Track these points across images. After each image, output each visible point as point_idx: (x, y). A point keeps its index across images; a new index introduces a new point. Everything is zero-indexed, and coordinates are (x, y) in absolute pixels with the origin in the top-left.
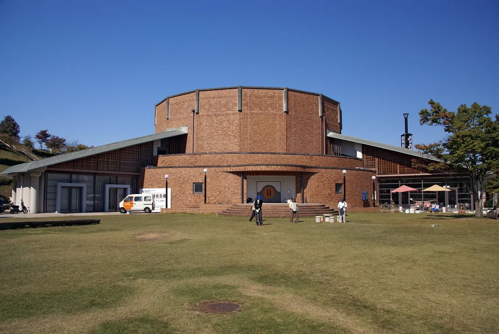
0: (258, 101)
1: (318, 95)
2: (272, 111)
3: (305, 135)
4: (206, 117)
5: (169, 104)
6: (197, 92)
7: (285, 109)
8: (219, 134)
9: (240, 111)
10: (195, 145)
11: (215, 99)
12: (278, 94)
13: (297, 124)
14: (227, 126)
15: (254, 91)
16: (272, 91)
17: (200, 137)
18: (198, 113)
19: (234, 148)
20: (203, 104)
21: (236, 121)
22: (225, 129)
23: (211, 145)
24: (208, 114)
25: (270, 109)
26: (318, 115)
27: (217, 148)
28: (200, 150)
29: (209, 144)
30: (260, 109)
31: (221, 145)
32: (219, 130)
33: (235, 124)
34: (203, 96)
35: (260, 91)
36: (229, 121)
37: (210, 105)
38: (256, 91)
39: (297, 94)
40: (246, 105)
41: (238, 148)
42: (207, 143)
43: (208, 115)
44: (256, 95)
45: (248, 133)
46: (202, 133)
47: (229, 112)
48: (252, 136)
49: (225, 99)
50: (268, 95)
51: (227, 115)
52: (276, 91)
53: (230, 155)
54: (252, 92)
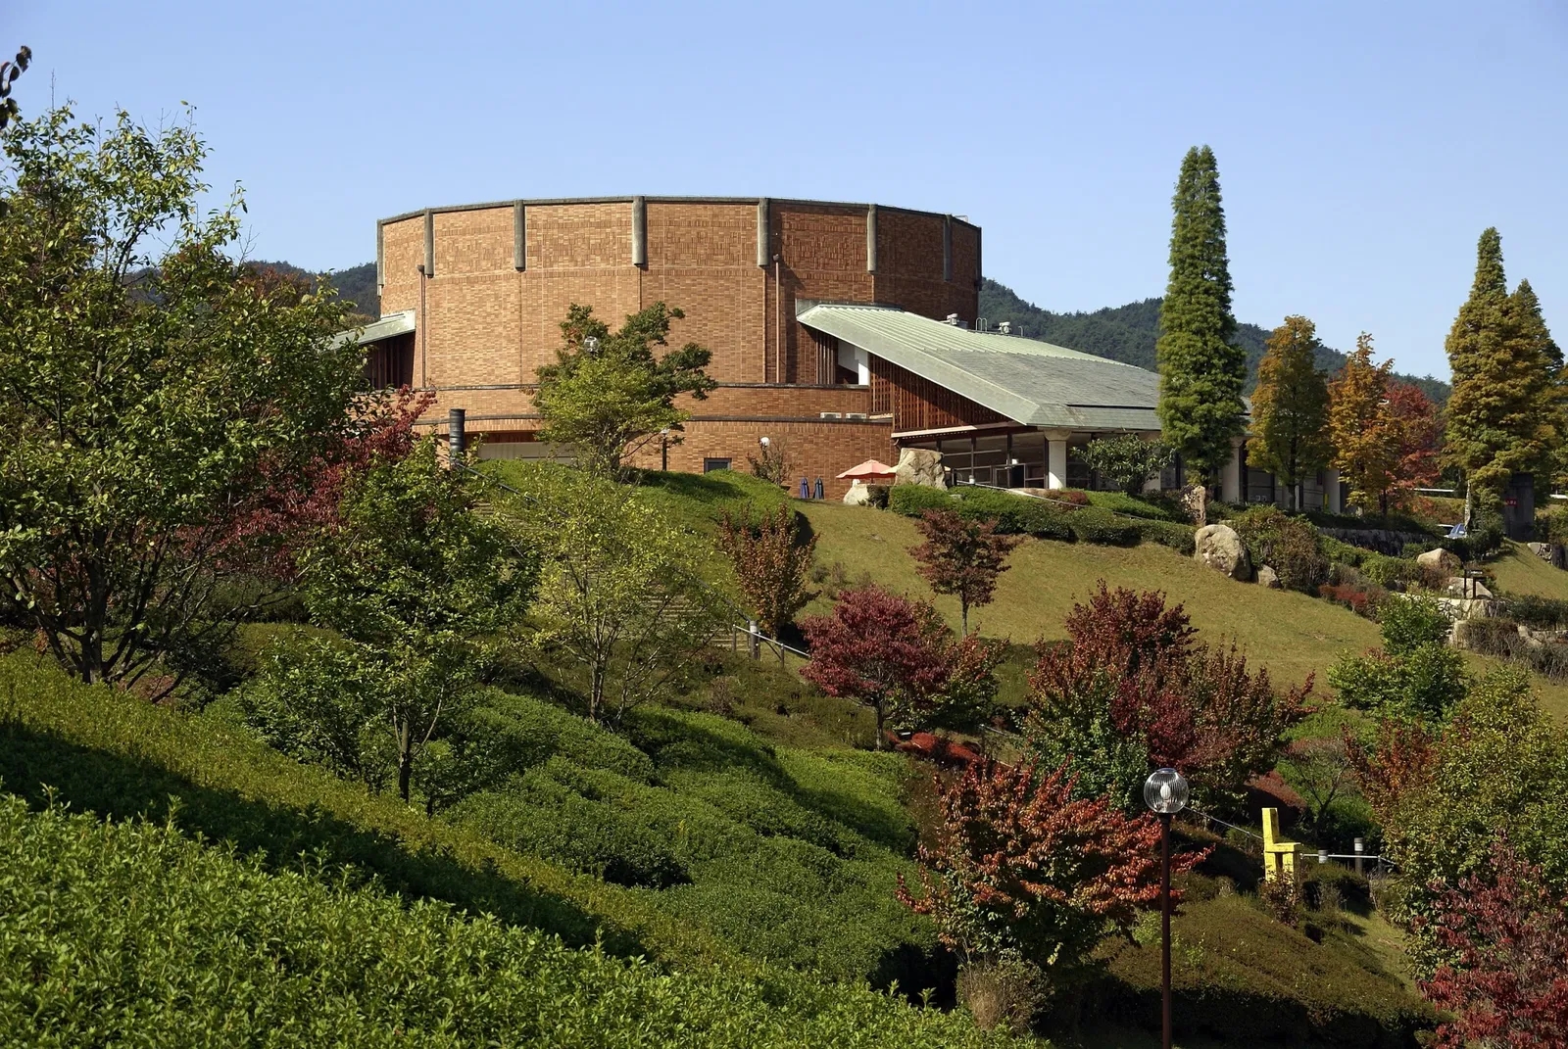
0: (566, 237)
1: (755, 202)
2: (603, 266)
3: (706, 325)
4: (448, 287)
5: (382, 242)
6: (427, 215)
7: (635, 258)
8: (477, 332)
9: (521, 269)
10: (428, 364)
11: (468, 237)
12: (618, 216)
13: (678, 294)
14: (492, 311)
15: (556, 211)
16: (603, 207)
17: (437, 342)
18: (431, 276)
19: (509, 370)
20: (440, 248)
21: (512, 298)
22: (488, 320)
23: (461, 364)
24: (452, 278)
25: (598, 258)
26: (755, 262)
27: (473, 370)
28: (438, 377)
29: (457, 360)
30: (571, 261)
31: (480, 362)
32: (477, 322)
33: (509, 306)
34: (441, 227)
35: (572, 209)
36: (497, 297)
37: (458, 253)
38: (561, 209)
39: (678, 207)
40: (536, 252)
41: (517, 369)
42: (453, 359)
43: (453, 281)
44: (561, 221)
45: (540, 328)
46: (441, 331)
47: (497, 272)
48: (550, 336)
49: (489, 235)
50: (592, 220)
51: (494, 279)
52: (613, 207)
53: (457, 394)
54: (550, 215)
